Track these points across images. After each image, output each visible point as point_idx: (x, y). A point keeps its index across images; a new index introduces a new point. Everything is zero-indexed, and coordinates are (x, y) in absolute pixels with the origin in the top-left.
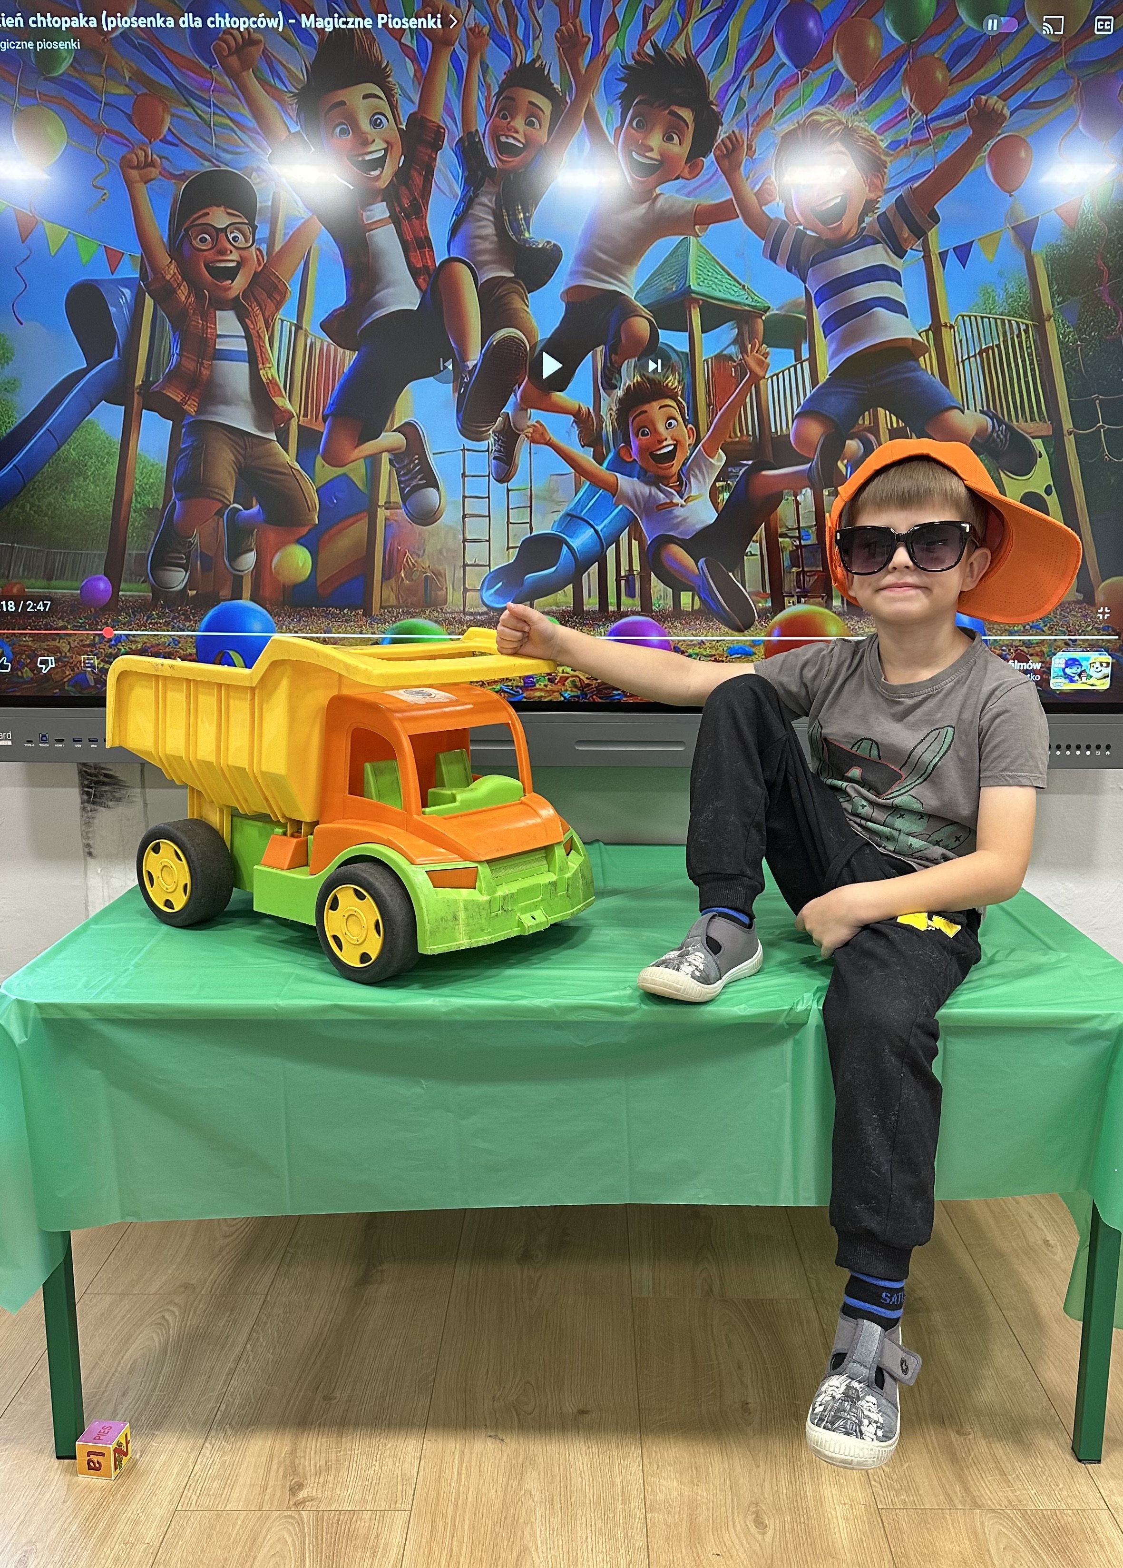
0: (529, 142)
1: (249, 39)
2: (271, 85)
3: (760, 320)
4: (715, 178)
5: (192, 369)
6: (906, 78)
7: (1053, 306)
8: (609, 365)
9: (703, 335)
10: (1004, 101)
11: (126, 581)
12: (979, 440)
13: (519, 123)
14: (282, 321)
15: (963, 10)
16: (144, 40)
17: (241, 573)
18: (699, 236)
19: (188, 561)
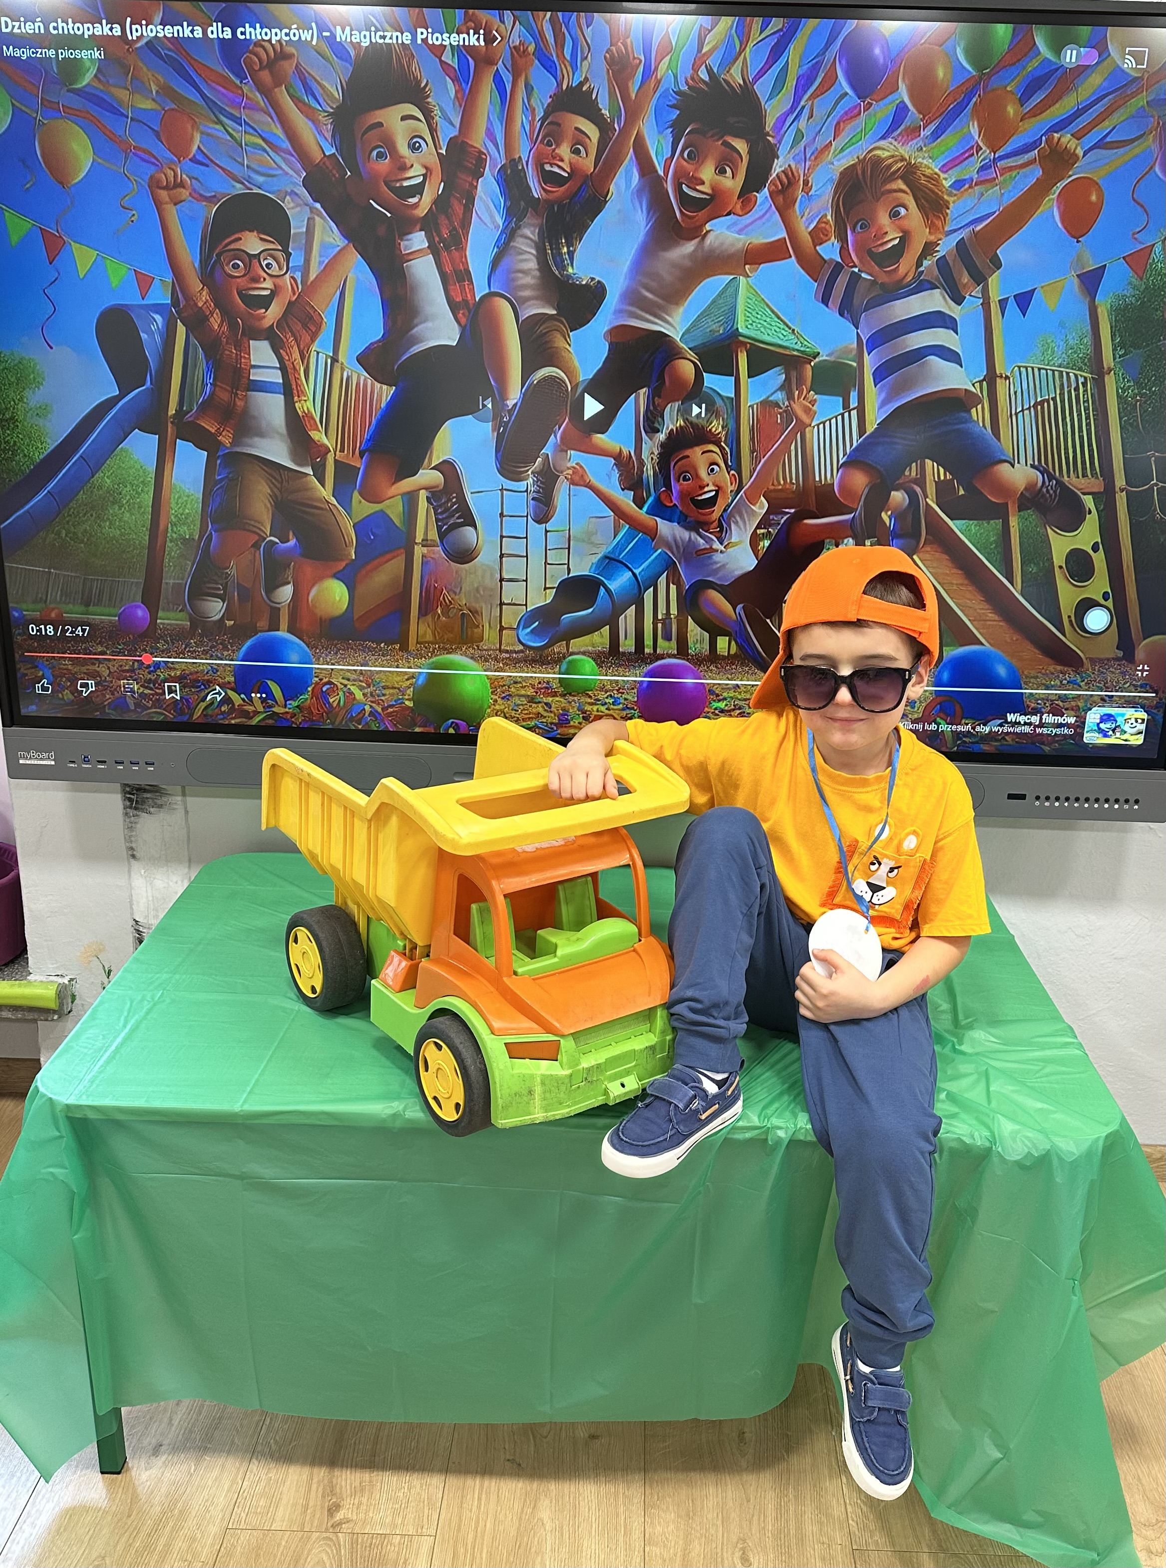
0: (575, 171)
1: (281, 53)
2: (304, 103)
3: (809, 366)
4: (768, 215)
5: (226, 399)
6: (976, 113)
7: (1114, 359)
8: (652, 408)
9: (749, 380)
10: (1078, 139)
11: (163, 610)
12: (1027, 495)
13: (564, 150)
14: (318, 353)
15: (1041, 39)
16: (170, 50)
17: (278, 606)
18: (748, 276)
19: (225, 592)
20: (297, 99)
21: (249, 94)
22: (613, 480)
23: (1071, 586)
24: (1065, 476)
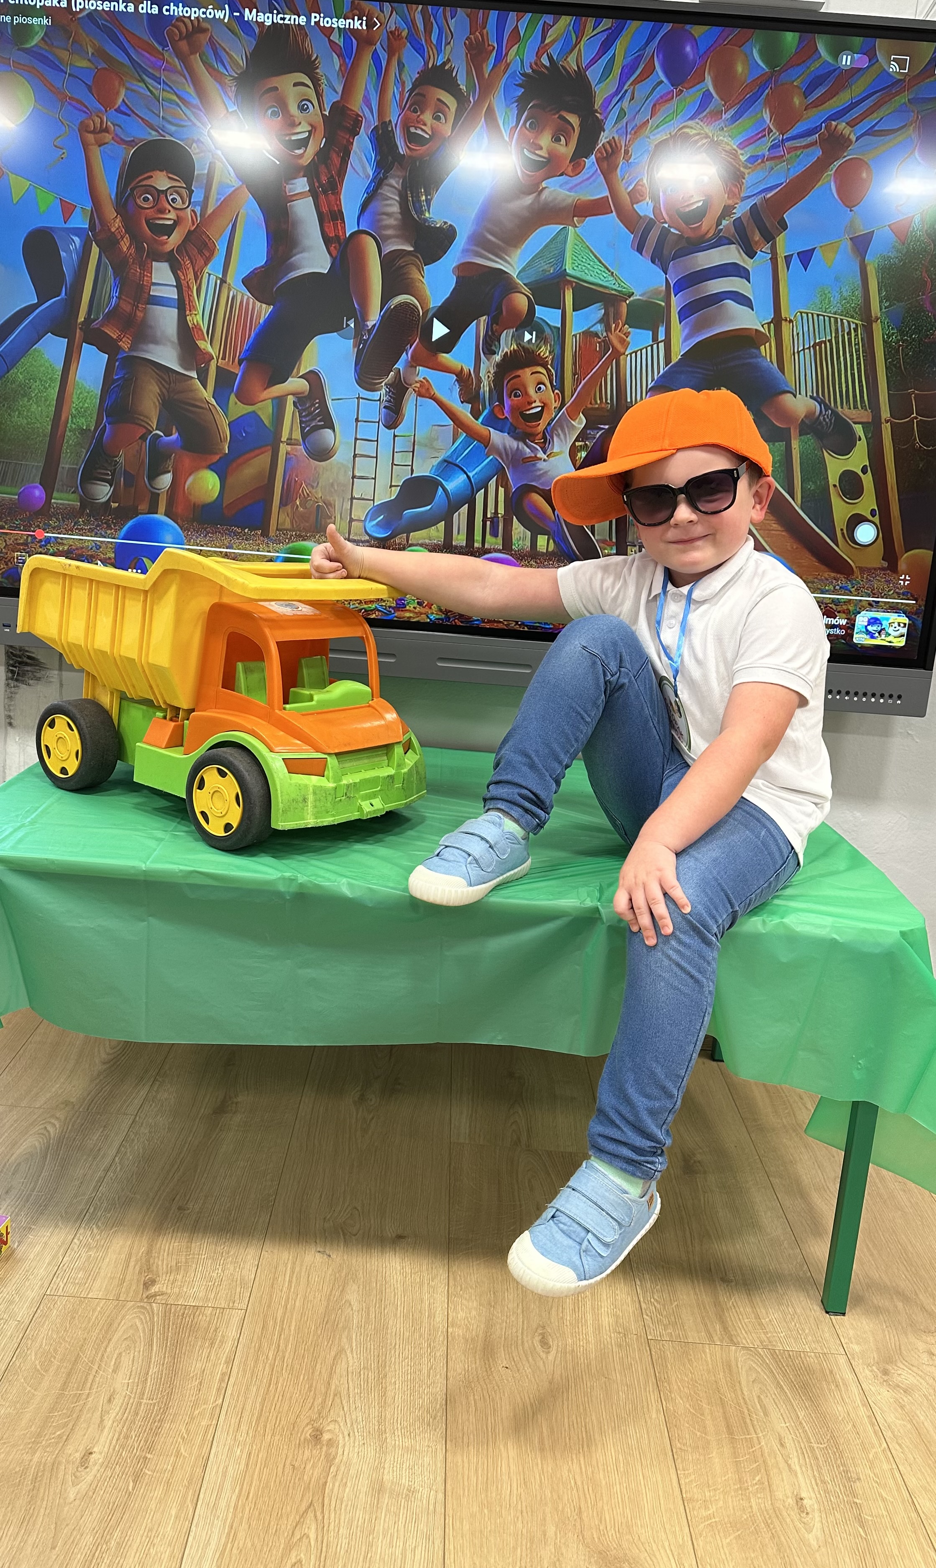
0: (435, 133)
1: (198, 27)
2: (214, 69)
3: (624, 304)
5: (128, 310)
6: (767, 102)
7: (881, 309)
8: (490, 333)
9: (574, 313)
10: (852, 127)
11: (58, 491)
12: (807, 422)
13: (427, 117)
14: (210, 275)
15: (822, 45)
16: (107, 21)
17: (157, 491)
18: (576, 227)
19: (113, 477)
21: (169, 59)
22: (454, 393)
23: (843, 503)
24: (839, 407)
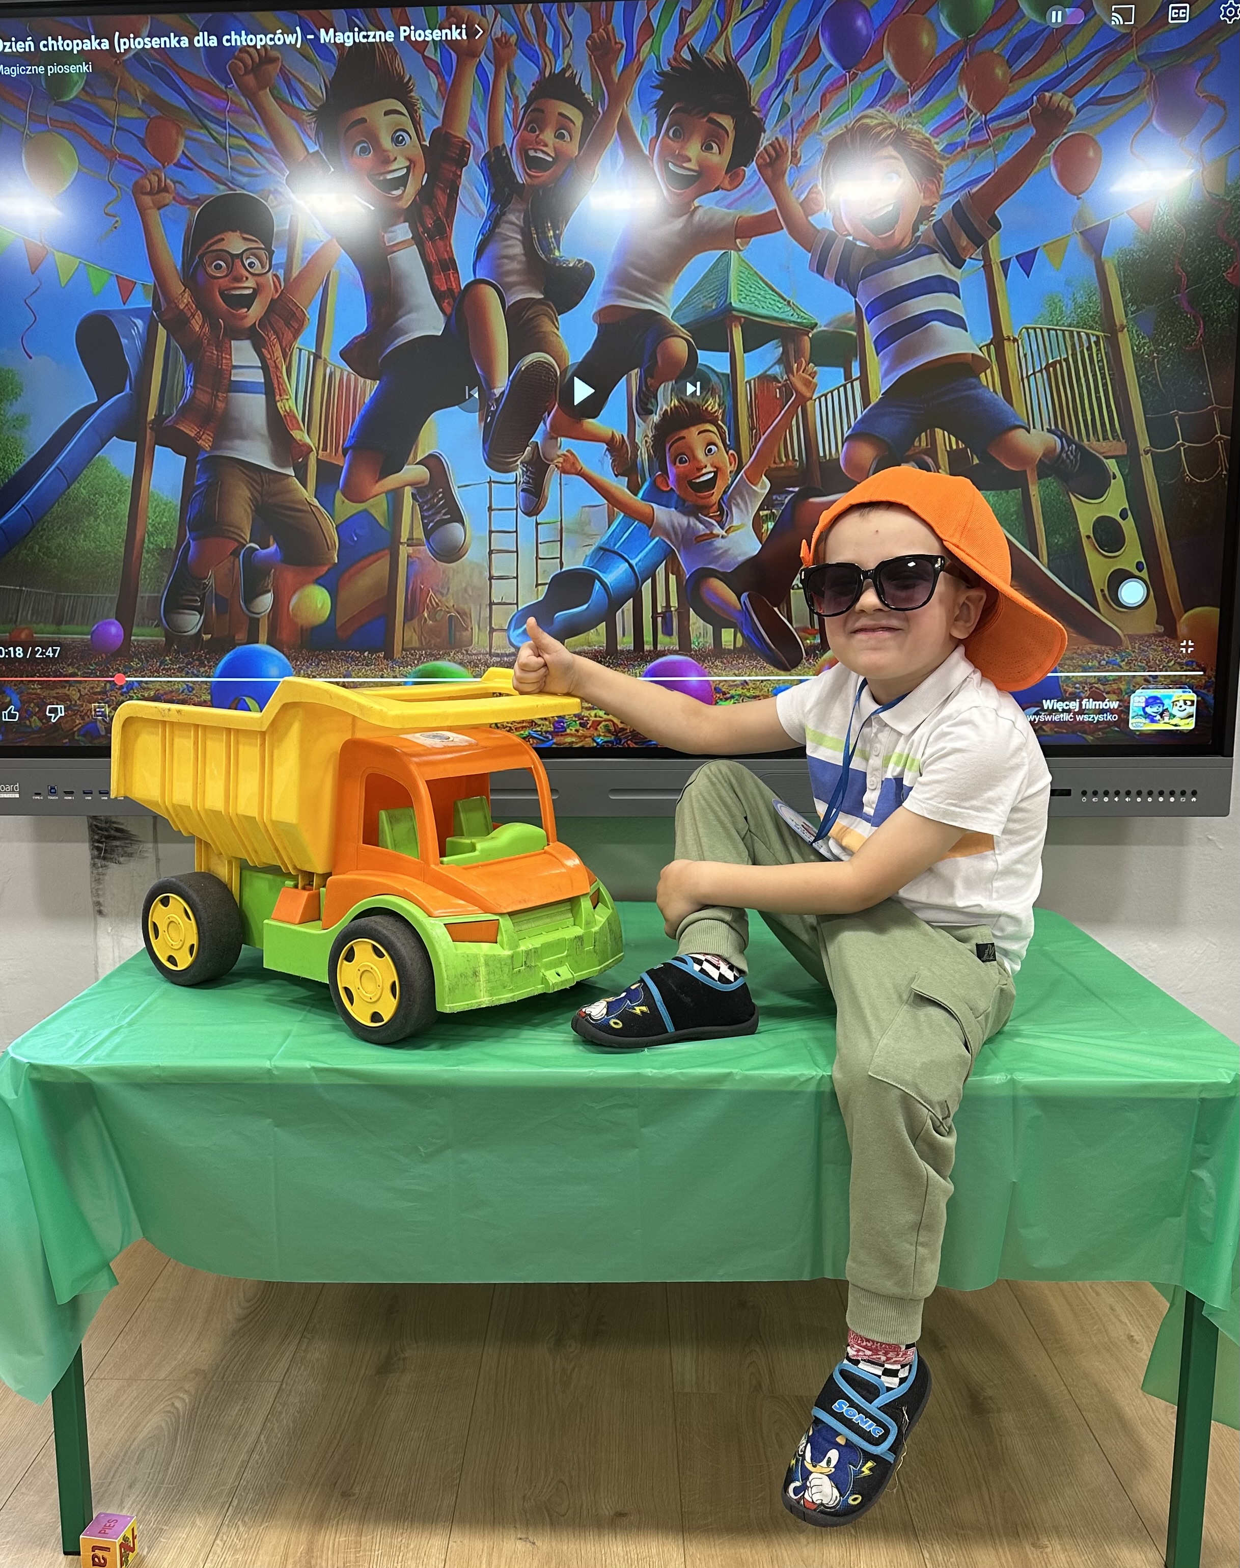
0: (559, 155)
1: (266, 57)
3: (806, 338)
4: (757, 187)
5: (207, 402)
6: (963, 76)
7: (1126, 316)
8: (644, 389)
9: (745, 355)
10: (1071, 97)
11: (138, 626)
12: (1046, 461)
13: (548, 136)
14: (300, 350)
16: (157, 60)
17: (256, 616)
18: (740, 250)
19: (202, 604)
20: (281, 99)
21: (234, 98)
22: (605, 466)
23: (1102, 558)
24: (1085, 440)
